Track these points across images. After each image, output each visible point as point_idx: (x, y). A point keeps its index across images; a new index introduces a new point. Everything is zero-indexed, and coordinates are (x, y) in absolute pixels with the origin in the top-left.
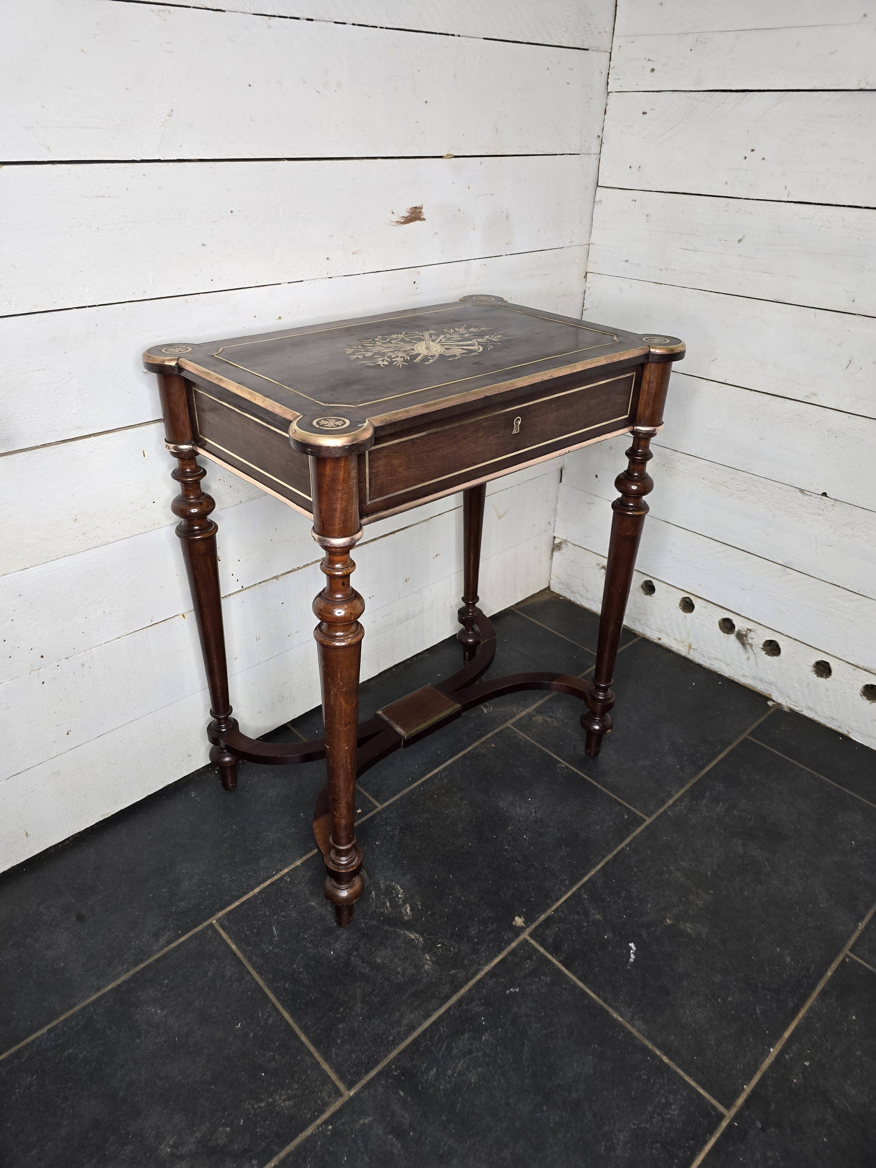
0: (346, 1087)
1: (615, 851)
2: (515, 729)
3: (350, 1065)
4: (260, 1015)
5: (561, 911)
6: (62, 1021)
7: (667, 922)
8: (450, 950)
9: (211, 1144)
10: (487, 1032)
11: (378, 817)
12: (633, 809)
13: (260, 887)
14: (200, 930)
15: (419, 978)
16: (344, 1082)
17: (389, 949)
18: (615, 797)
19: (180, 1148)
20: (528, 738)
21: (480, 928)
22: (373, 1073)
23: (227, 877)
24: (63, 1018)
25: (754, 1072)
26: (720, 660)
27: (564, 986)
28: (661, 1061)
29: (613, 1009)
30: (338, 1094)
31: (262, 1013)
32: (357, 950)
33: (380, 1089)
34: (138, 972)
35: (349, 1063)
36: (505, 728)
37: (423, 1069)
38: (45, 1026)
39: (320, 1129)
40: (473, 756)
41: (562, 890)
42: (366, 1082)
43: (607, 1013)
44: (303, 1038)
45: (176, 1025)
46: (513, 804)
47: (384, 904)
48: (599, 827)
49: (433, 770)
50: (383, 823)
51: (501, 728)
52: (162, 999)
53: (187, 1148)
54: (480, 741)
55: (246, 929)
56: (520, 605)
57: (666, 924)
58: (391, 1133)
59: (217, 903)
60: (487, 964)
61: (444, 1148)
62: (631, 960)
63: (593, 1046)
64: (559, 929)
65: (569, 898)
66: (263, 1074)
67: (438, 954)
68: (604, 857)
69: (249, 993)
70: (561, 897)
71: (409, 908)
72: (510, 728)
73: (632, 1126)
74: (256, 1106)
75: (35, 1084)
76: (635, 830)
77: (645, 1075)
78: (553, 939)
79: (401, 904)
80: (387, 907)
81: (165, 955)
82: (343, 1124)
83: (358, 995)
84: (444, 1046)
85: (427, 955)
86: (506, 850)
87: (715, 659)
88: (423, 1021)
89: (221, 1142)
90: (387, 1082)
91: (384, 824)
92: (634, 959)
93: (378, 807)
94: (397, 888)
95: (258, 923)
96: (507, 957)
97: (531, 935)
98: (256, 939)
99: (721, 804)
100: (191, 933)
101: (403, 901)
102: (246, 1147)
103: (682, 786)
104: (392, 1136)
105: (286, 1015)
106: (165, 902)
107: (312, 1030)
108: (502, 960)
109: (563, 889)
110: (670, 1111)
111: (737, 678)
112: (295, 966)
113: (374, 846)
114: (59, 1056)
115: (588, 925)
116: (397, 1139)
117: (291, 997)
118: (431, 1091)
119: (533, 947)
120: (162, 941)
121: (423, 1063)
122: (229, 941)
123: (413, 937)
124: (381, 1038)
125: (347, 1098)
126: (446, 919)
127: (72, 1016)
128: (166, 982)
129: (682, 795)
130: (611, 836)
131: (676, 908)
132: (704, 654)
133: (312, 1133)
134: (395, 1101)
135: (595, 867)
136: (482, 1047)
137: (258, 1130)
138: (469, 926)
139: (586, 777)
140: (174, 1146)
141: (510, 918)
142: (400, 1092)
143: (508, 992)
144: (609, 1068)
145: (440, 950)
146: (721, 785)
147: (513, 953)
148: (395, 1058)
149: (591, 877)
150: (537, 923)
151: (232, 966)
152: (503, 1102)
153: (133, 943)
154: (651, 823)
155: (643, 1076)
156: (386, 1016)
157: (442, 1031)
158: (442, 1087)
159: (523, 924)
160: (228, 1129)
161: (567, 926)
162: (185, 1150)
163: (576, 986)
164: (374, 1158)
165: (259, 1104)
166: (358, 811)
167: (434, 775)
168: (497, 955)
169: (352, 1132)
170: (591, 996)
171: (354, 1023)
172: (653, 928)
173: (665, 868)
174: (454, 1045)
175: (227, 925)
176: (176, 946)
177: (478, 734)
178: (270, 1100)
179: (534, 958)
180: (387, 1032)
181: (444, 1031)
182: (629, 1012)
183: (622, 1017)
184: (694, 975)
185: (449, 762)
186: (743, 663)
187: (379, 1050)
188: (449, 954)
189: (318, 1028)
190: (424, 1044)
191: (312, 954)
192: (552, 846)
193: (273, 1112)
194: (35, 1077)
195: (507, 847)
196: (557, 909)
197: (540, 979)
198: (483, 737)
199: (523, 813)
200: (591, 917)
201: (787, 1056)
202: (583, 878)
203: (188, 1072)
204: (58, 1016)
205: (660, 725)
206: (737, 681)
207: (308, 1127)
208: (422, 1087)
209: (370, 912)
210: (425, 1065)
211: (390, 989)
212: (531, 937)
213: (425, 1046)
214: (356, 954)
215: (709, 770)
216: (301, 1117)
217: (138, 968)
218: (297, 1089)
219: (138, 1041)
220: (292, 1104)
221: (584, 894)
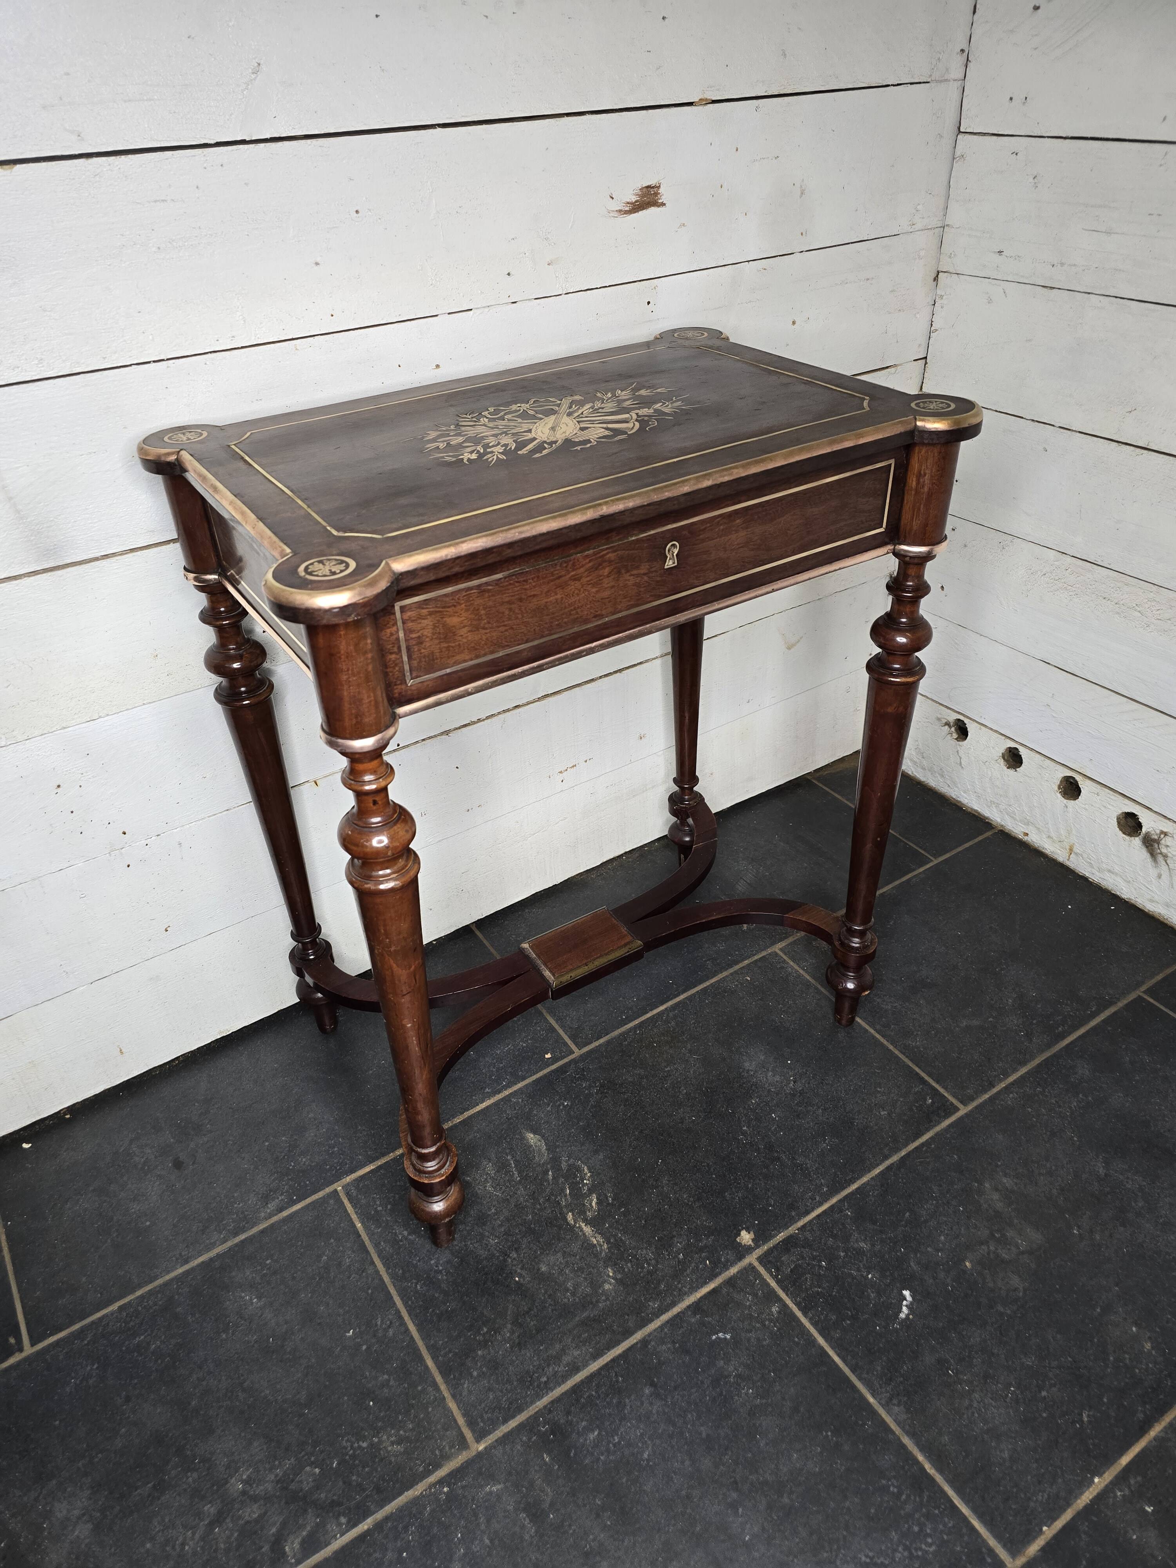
0: (475, 1438)
1: (904, 1150)
2: (785, 957)
3: (484, 1409)
4: (379, 1323)
5: (809, 1231)
6: (137, 1298)
7: (966, 1266)
8: (643, 1268)
9: (293, 1486)
11: (573, 1066)
12: (942, 1090)
14: (320, 1198)
15: (594, 1300)
16: (473, 1431)
17: (559, 1255)
18: (917, 1070)
19: (254, 1486)
20: (801, 971)
21: (689, 1241)
22: (513, 1424)
23: (364, 1130)
24: (139, 1293)
25: (1063, 1510)
26: (1116, 874)
27: (796, 1339)
28: (923, 1469)
29: (862, 1383)
30: (463, 1444)
31: (382, 1321)
32: (517, 1250)
33: (519, 1448)
34: (236, 1245)
35: (483, 1405)
36: (770, 954)
37: (581, 1429)
38: (116, 1302)
39: (433, 1490)
40: (717, 991)
41: (815, 1199)
42: (502, 1434)
43: (854, 1387)
44: (430, 1363)
45: (273, 1321)
46: (764, 1067)
47: (563, 1190)
48: (886, 1113)
49: (657, 1007)
50: (577, 1076)
51: (764, 953)
52: (260, 1284)
53: (262, 1488)
54: (731, 971)
55: (378, 1203)
56: (821, 773)
57: (964, 1268)
58: (524, 1510)
59: (346, 1164)
60: (691, 1293)
61: (593, 1544)
62: (902, 1316)
63: (824, 1433)
64: (802, 1256)
65: (825, 1212)
66: (371, 1403)
67: (626, 1270)
68: (886, 1158)
69: (370, 1291)
70: (813, 1209)
71: (595, 1200)
72: (776, 954)
73: (863, 1558)
74: (356, 1445)
75: (94, 1374)
76: (939, 1123)
77: (894, 1486)
78: (791, 1270)
79: (585, 1193)
80: (566, 1195)
81: (272, 1225)
82: (463, 1487)
83: (509, 1313)
84: (615, 1400)
85: (610, 1270)
86: (744, 1133)
87: (1109, 871)
88: (590, 1362)
89: (306, 1487)
90: (530, 1439)
91: (579, 1078)
92: (906, 1315)
93: (574, 1053)
94: (584, 1170)
95: (394, 1197)
96: (721, 1288)
97: (760, 1259)
98: (389, 1219)
99: (1081, 1096)
100: (308, 1201)
101: (589, 1189)
102: (335, 1498)
103: (1023, 1063)
104: (524, 1515)
105: (412, 1328)
106: (283, 1154)
107: (442, 1353)
108: (714, 1291)
109: (818, 1198)
110: (923, 1546)
111: (1141, 902)
112: (433, 1262)
113: (561, 1107)
114: (127, 1343)
115: (847, 1256)
116: (531, 1521)
117: (421, 1303)
118: (587, 1461)
119: (761, 1277)
120: (272, 1206)
121: (582, 1420)
122: (354, 1217)
123: (595, 1242)
124: (531, 1377)
125: (474, 1454)
126: (643, 1222)
127: (150, 1293)
128: (268, 1262)
129: (1021, 1076)
130: (901, 1128)
131: (983, 1247)
132: (1092, 862)
133: (422, 1493)
134: (537, 1468)
135: (870, 1171)
137: (354, 1478)
138: (674, 1236)
139: (878, 1036)
140: (246, 1482)
141: (735, 1232)
142: (545, 1456)
143: (714, 1337)
144: (843, 1468)
145: (629, 1265)
146: (1086, 1066)
147: (730, 1282)
148: (545, 1407)
149: (862, 1185)
150: (771, 1244)
151: (354, 1252)
152: (683, 1492)
153: (236, 1206)
154: (966, 1114)
155: (891, 1489)
156: (541, 1348)
157: (613, 1379)
158: (602, 1458)
159: (750, 1242)
160: (317, 1470)
162: (259, 1490)
163: (812, 1342)
164: (497, 1542)
165: (361, 1443)
166: (547, 1056)
167: (658, 1014)
168: (708, 1283)
169: (473, 1500)
170: (833, 1361)
171: (498, 1352)
172: (943, 1272)
173: (976, 1184)
174: (627, 1400)
175: (354, 1195)
176: (287, 1216)
177: (729, 960)
178: (376, 1440)
179: (759, 1293)
180: (540, 1371)
181: (617, 1380)
182: (887, 1392)
183: (873, 1397)
185: (682, 997)
186: (1151, 881)
187: (526, 1392)
188: (641, 1272)
189: (450, 1351)
190: (587, 1394)
191: (457, 1248)
192: (812, 1134)
193: (376, 1456)
194: (96, 1365)
195: (745, 1128)
196: (804, 1226)
197: (763, 1325)
198: (736, 965)
199: (777, 1082)
200: (852, 1243)
201: (1119, 1494)
202: (849, 1186)
203: (278, 1386)
204: (133, 1291)
205: (1004, 966)
206: (1141, 907)
207: (417, 1484)
208: (575, 1454)
209: (542, 1200)
210: (584, 1423)
211: (553, 1310)
212: (760, 1263)
213: (589, 1397)
214: (515, 1256)
215: (1072, 1043)
216: (411, 1469)
217: (237, 1240)
218: (412, 1430)
219: (224, 1336)
220: (402, 1450)
221: (848, 1209)
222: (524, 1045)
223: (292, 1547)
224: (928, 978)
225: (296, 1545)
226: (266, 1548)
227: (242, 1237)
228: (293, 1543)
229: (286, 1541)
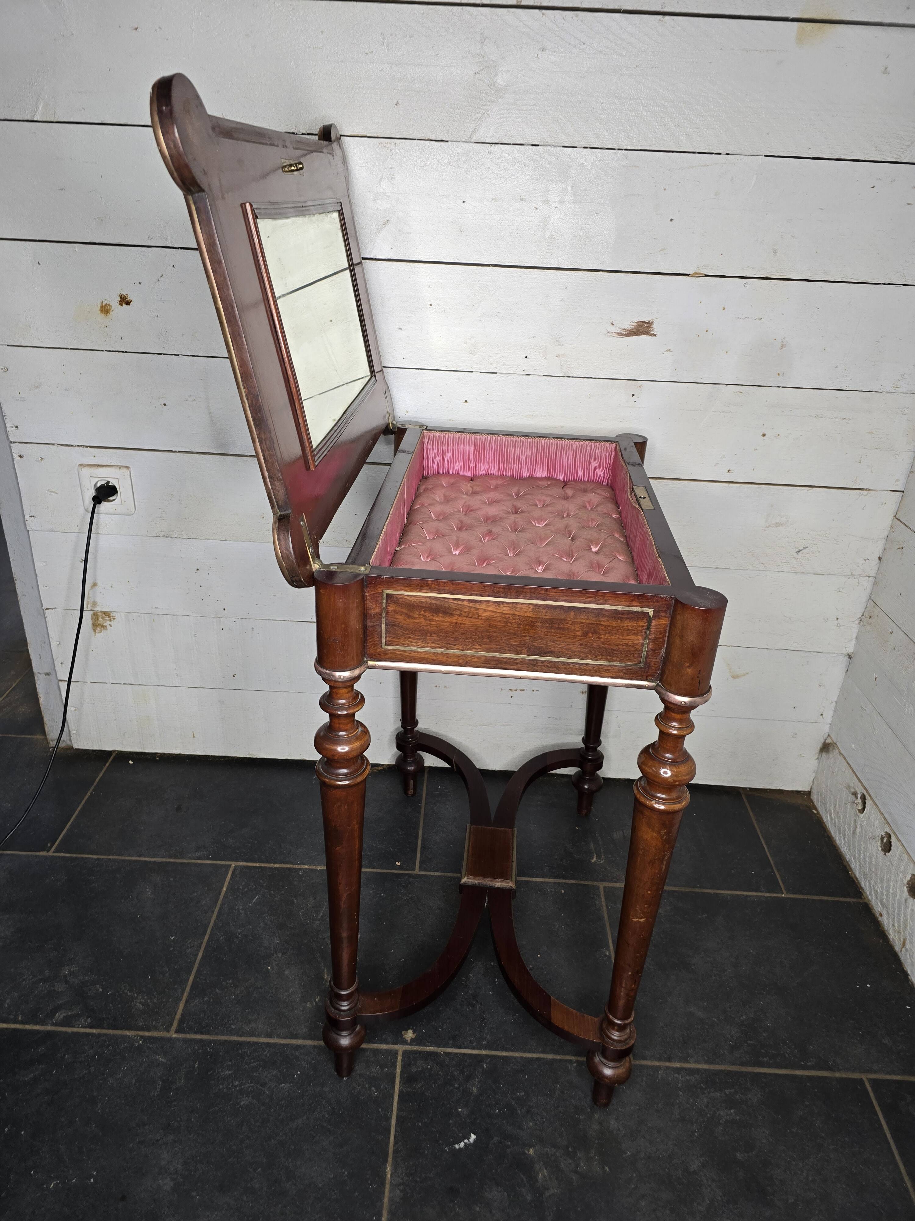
0: (176, 1029)
1: (561, 1056)
2: (602, 893)
3: (193, 1019)
4: (188, 942)
5: (450, 1058)
7: (529, 1151)
9: (85, 989)
10: (290, 1084)
11: (406, 877)
13: (281, 865)
14: (220, 865)
15: (295, 1006)
16: (179, 1025)
20: (604, 908)
22: (198, 1037)
23: (271, 845)
27: (380, 1110)
29: (392, 1163)
30: (169, 1028)
31: (191, 942)
33: (190, 1050)
34: (166, 862)
35: (194, 1017)
36: (594, 886)
37: (225, 1065)
39: (136, 1038)
40: (533, 887)
41: (473, 1043)
42: (189, 1037)
43: (386, 1161)
44: (191, 978)
45: (147, 908)
50: (403, 884)
51: (590, 883)
53: (74, 980)
54: (557, 880)
55: (243, 884)
56: (751, 792)
57: (526, 1151)
58: (163, 1081)
59: (247, 856)
61: (176, 1123)
62: (457, 1146)
63: (343, 1171)
64: (431, 1069)
65: (471, 1055)
66: (150, 977)
68: (544, 1052)
69: (199, 924)
70: (466, 1048)
72: (598, 889)
74: (126, 991)
78: (417, 1071)
81: (189, 863)
82: (149, 1048)
83: (249, 982)
84: (255, 1064)
85: (319, 997)
88: (263, 1036)
89: (90, 993)
90: (199, 1050)
91: (404, 886)
92: (460, 1148)
93: (415, 871)
95: (253, 886)
96: (368, 1050)
97: (405, 1053)
98: (240, 895)
99: (732, 1111)
100: (215, 862)
102: (95, 1008)
103: (710, 1062)
104: (160, 1083)
105: (200, 955)
106: (225, 832)
107: (201, 978)
109: (475, 1044)
112: (239, 931)
113: (378, 895)
114: (86, 876)
115: (458, 1088)
116: (161, 1088)
117: (215, 946)
118: (212, 1082)
119: (396, 1061)
120: (197, 854)
121: (230, 1061)
122: (226, 884)
123: (326, 978)
124: (228, 1021)
125: (169, 1036)
127: (114, 860)
128: (171, 879)
129: (698, 1069)
131: (553, 1149)
132: (914, 962)
133: (131, 1036)
134: (188, 1066)
135: (525, 1052)
136: (274, 1090)
137: (111, 1005)
141: (406, 1027)
142: (197, 1063)
144: (335, 1196)
146: (759, 1096)
147: (376, 1051)
150: (421, 1048)
151: (210, 900)
152: (241, 1136)
153: (183, 844)
156: (247, 1011)
157: (265, 1053)
158: (221, 1086)
159: (409, 1039)
160: (101, 990)
161: (440, 1073)
163: (388, 1118)
164: (137, 1084)
165: (129, 992)
166: (397, 863)
169: (147, 1057)
171: (226, 997)
172: (510, 1143)
174: (261, 1069)
175: (236, 873)
176: (199, 863)
178: (135, 995)
179: (385, 1070)
180: (236, 1021)
181: (266, 1055)
182: (402, 1179)
183: (391, 1175)
184: (494, 1212)
187: (218, 1027)
189: (205, 979)
190: (245, 1050)
191: (257, 932)
193: (128, 1003)
194: (67, 878)
195: (471, 975)
196: (450, 1053)
197: (370, 1088)
198: (563, 879)
200: (469, 1084)
202: (502, 1051)
203: (122, 940)
204: (109, 854)
205: (765, 993)
207: (132, 1030)
208: (211, 1074)
209: (321, 937)
210: (230, 1063)
211: (271, 996)
212: (403, 1054)
213: (244, 1052)
214: (280, 956)
215: (765, 1074)
216: (136, 1021)
217: (168, 860)
218: (154, 1003)
219: (123, 900)
220: (141, 1009)
221: (487, 1064)
222: (392, 850)
223: (59, 1016)
224: (694, 965)
225: (62, 1017)
226: (50, 1008)
227: (172, 860)
228: (61, 1014)
229: (60, 1011)
